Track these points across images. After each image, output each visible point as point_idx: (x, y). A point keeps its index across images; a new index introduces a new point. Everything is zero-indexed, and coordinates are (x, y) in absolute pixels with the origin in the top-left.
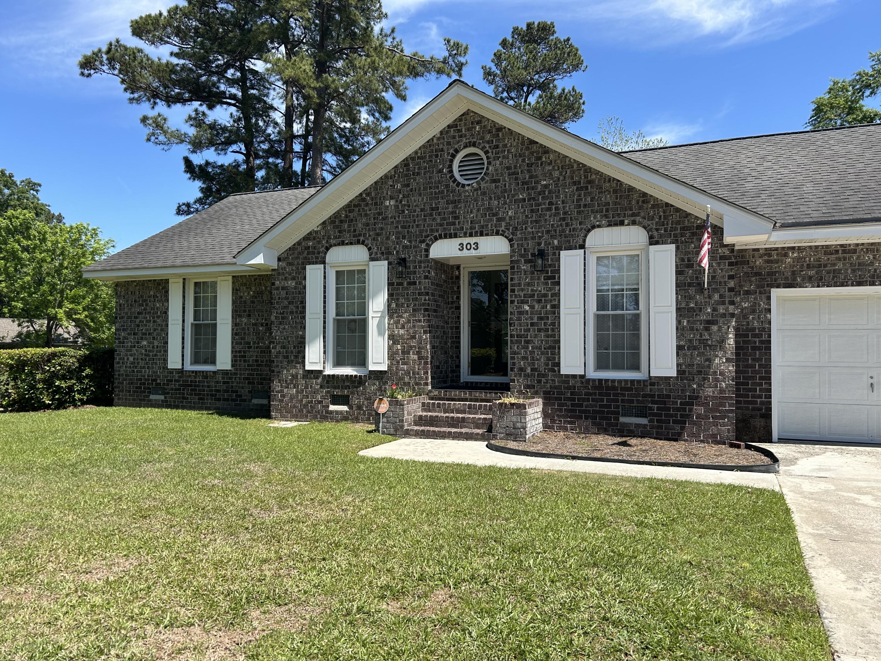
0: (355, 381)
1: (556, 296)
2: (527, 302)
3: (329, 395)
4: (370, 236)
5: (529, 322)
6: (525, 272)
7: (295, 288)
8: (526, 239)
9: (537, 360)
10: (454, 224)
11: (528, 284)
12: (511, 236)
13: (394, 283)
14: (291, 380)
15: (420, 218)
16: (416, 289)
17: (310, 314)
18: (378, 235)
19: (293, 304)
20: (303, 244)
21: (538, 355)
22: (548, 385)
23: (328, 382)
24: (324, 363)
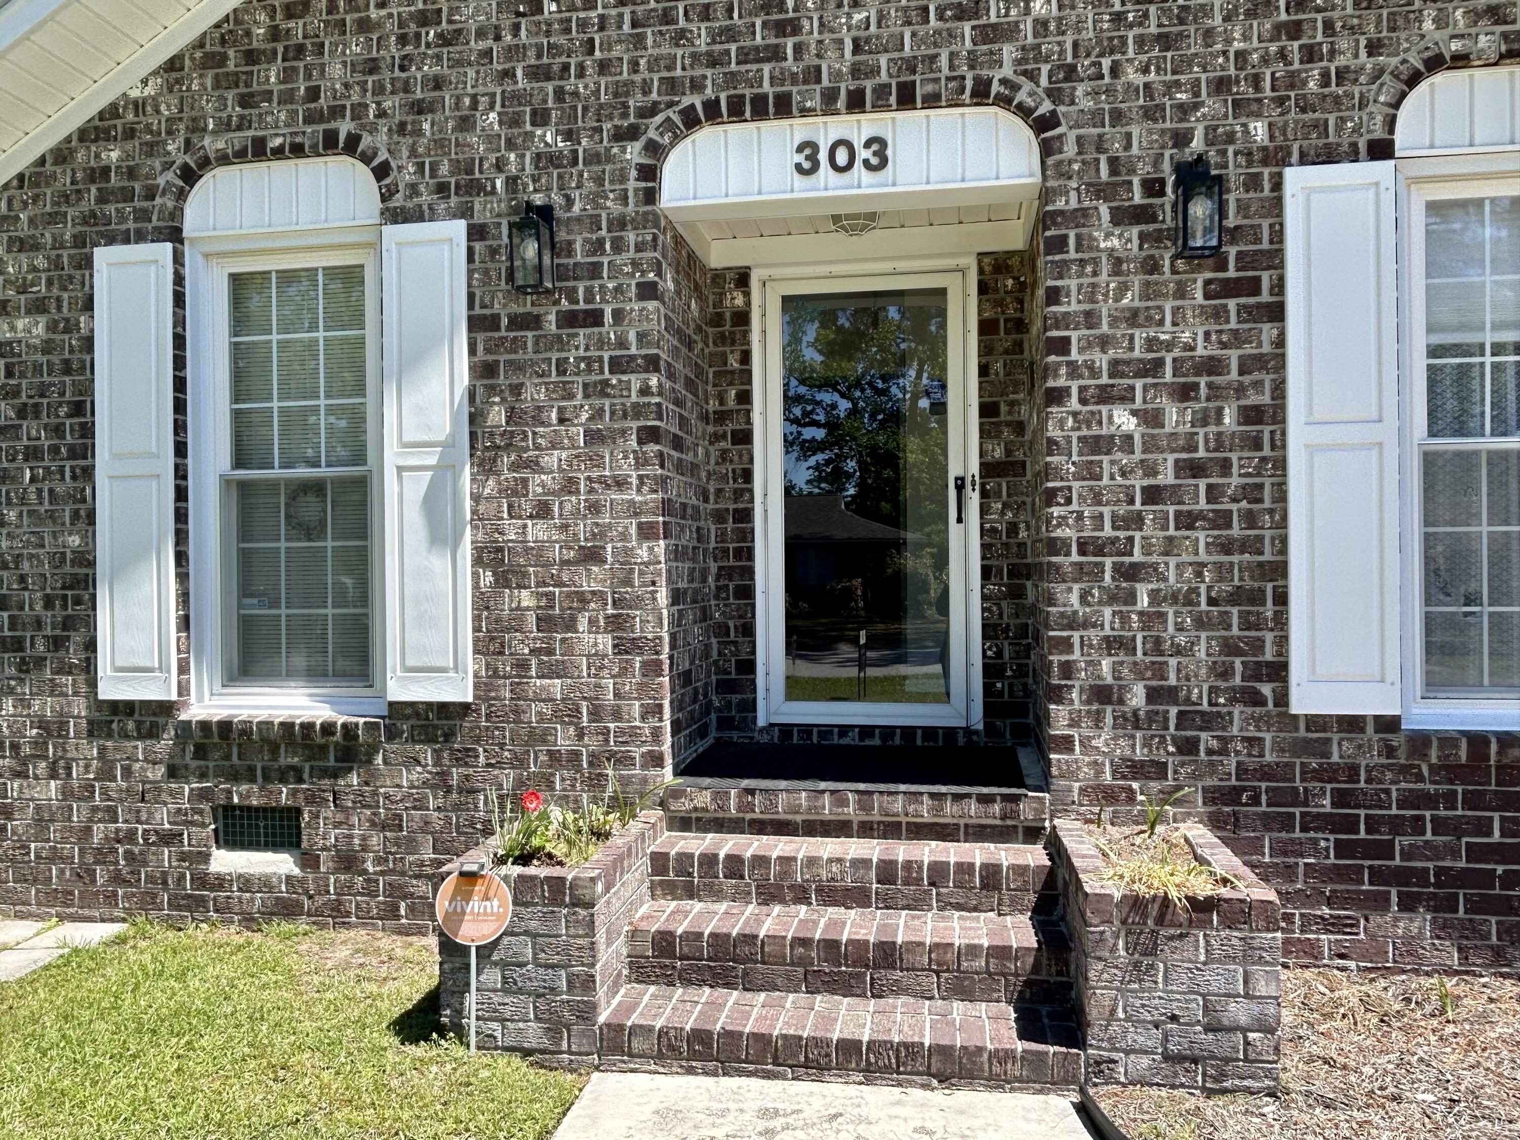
0: (324, 748)
1: (1263, 368)
2: (1126, 397)
3: (206, 807)
4: (382, 114)
5: (1138, 483)
6: (1118, 262)
7: (48, 347)
8: (1118, 117)
9: (1178, 651)
10: (776, 54)
11: (1133, 318)
12: (1046, 107)
13: (496, 318)
14: (39, 744)
15: (612, 33)
16: (602, 343)
17: (116, 457)
18: (419, 108)
19: (37, 416)
20: (80, 156)
21: (1180, 628)
22: (1231, 764)
23: (201, 752)
24: (183, 668)
